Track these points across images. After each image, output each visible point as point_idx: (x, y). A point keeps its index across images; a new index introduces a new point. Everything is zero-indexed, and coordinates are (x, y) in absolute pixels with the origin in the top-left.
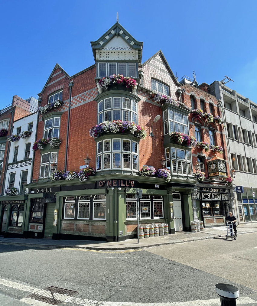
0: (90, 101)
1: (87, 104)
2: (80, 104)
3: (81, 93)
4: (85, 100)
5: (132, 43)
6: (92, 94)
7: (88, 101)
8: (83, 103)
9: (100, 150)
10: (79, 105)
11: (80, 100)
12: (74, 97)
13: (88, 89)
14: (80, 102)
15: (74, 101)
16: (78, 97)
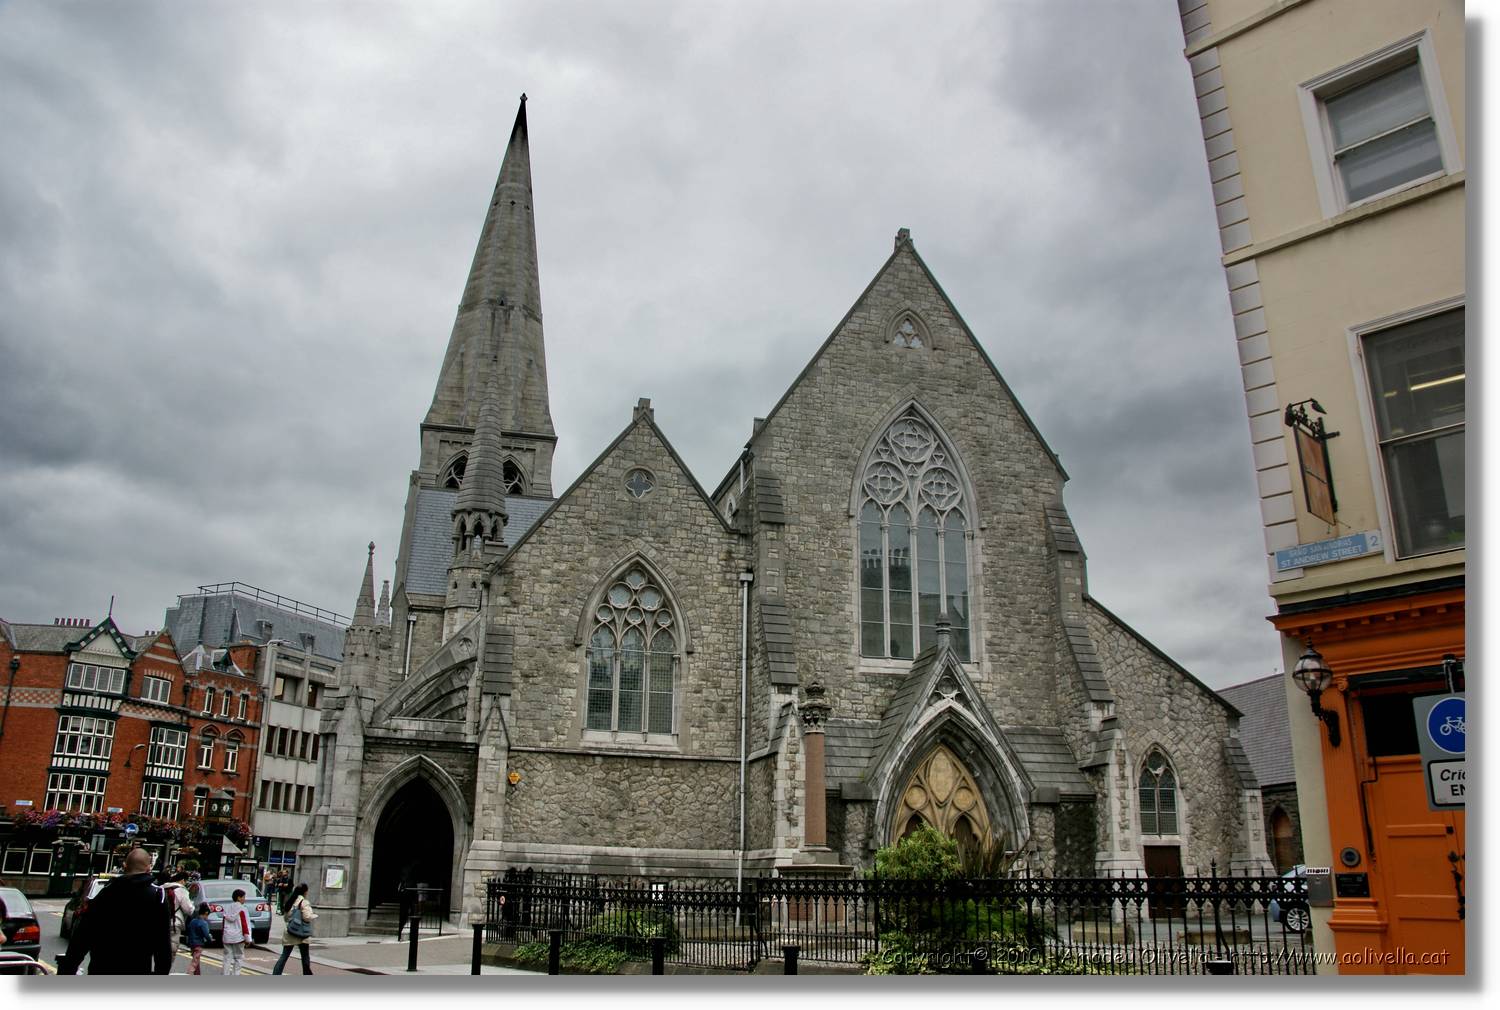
0: (46, 706)
1: (41, 710)
2: (29, 705)
3: (32, 686)
4: (38, 702)
5: (125, 650)
6: (52, 696)
7: (43, 705)
8: (34, 704)
9: (54, 785)
10: (25, 704)
11: (30, 698)
12: (19, 688)
13: (49, 687)
14: (30, 701)
15: (18, 694)
16: (27, 691)
